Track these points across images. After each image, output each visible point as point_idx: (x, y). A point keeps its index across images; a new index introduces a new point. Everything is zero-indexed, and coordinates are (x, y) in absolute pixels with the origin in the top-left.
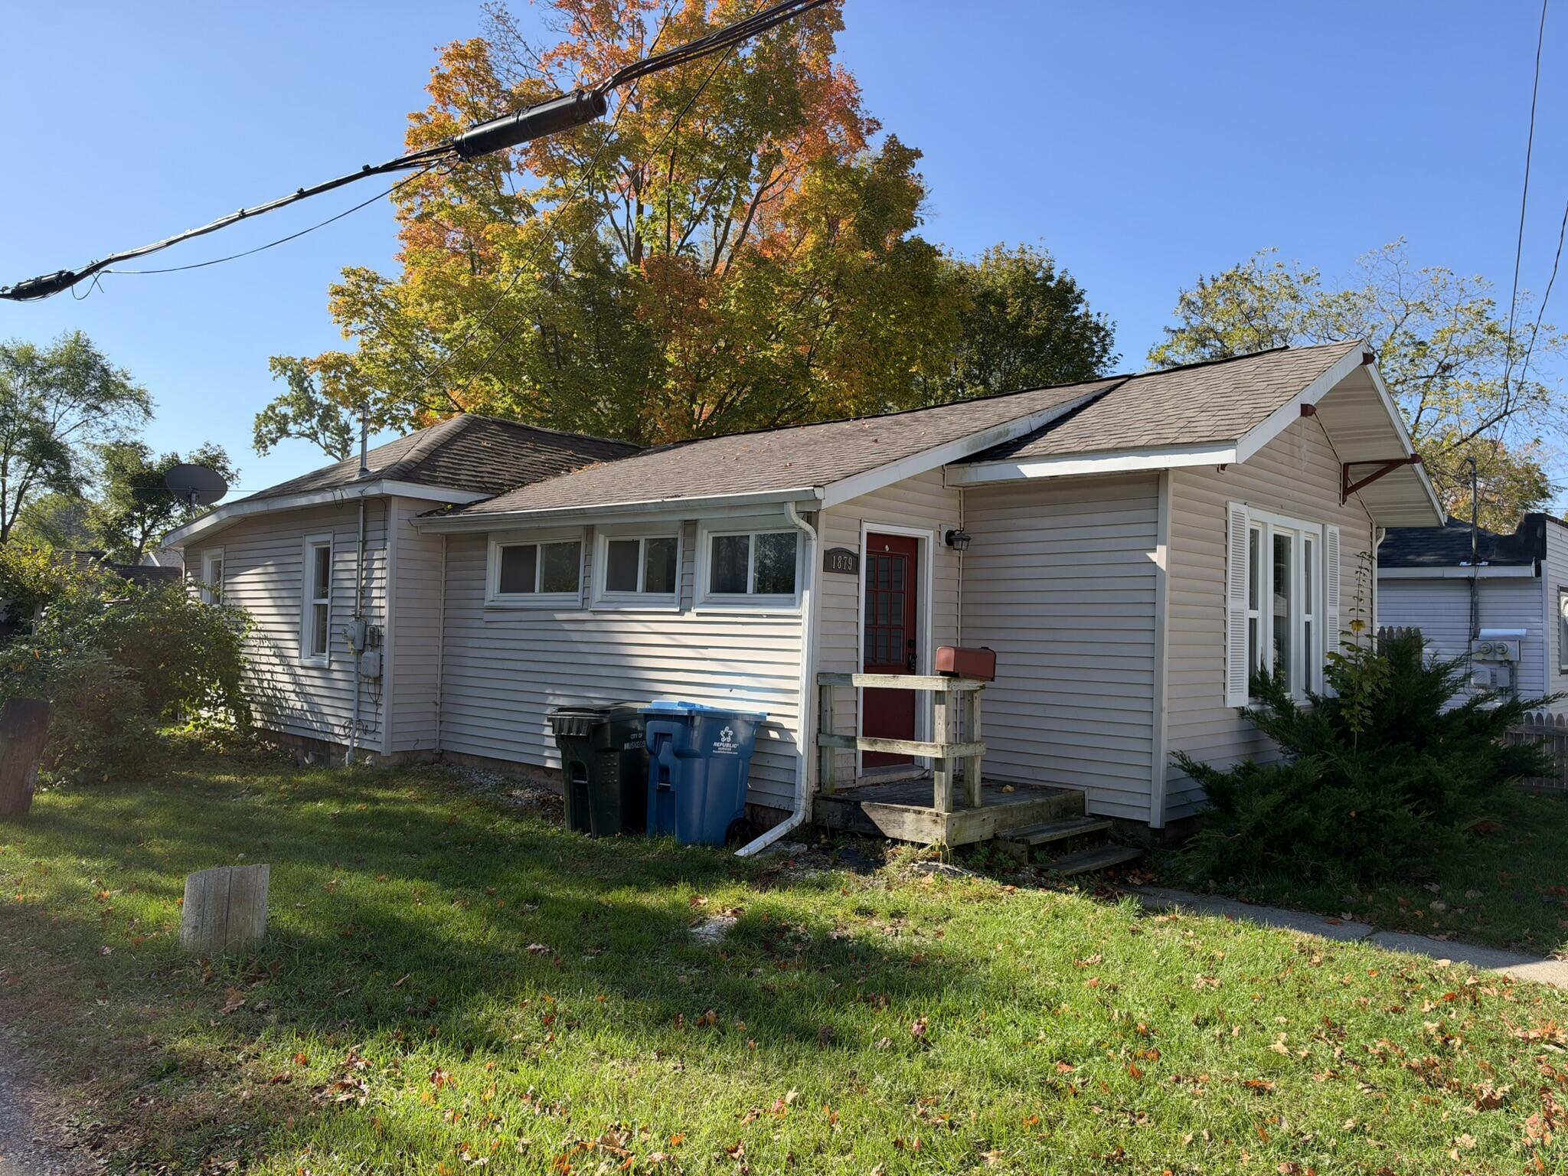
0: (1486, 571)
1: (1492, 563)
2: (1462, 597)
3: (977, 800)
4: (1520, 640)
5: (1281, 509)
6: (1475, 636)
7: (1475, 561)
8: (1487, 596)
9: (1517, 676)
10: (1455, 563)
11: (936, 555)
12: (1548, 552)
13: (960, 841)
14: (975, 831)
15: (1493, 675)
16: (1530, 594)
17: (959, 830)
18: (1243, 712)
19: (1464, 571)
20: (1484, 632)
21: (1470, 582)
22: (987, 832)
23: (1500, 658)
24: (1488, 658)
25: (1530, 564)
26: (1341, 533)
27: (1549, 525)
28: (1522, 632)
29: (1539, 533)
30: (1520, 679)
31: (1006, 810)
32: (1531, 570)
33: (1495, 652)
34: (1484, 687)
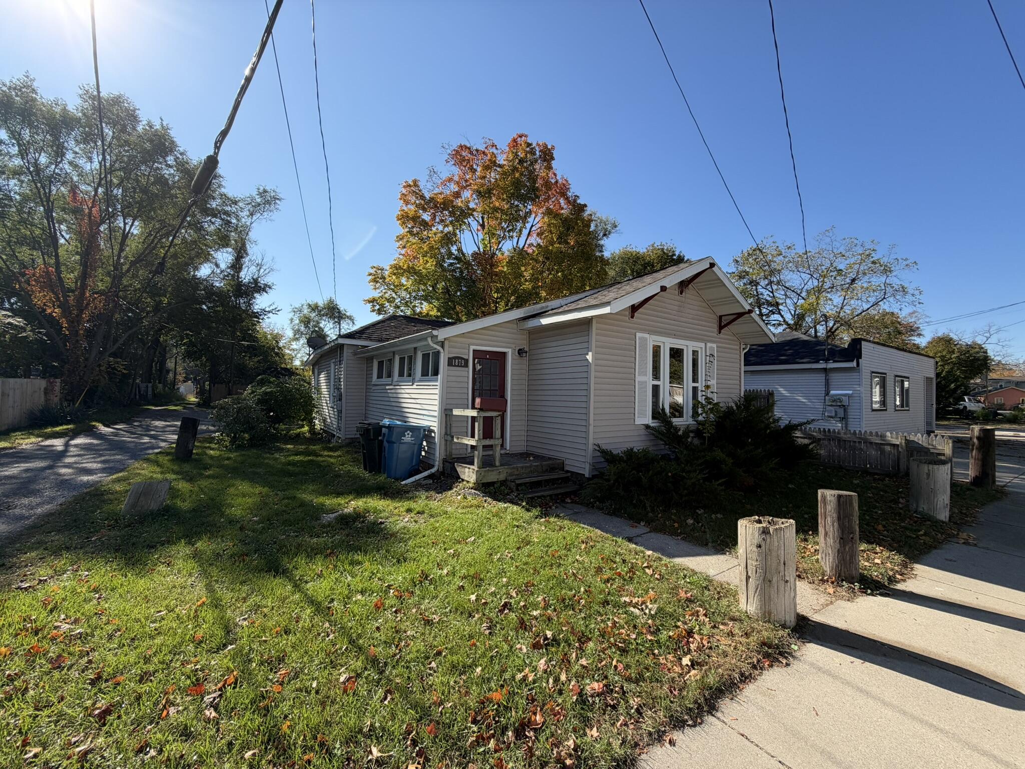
0: (831, 365)
1: (836, 361)
2: (821, 377)
3: (497, 464)
4: (849, 396)
5: (675, 336)
6: (827, 393)
7: (826, 360)
8: (835, 378)
9: (847, 412)
10: (817, 362)
11: (513, 359)
12: (863, 355)
13: (485, 481)
14: (492, 477)
15: (836, 412)
16: (854, 375)
17: (484, 476)
18: (647, 427)
19: (822, 365)
20: (832, 392)
21: (825, 370)
22: (502, 477)
23: (839, 404)
24: (833, 404)
25: (853, 361)
26: (717, 347)
27: (863, 343)
28: (850, 392)
29: (858, 347)
30: (849, 413)
31: (513, 468)
32: (854, 364)
33: (837, 401)
34: (831, 417)
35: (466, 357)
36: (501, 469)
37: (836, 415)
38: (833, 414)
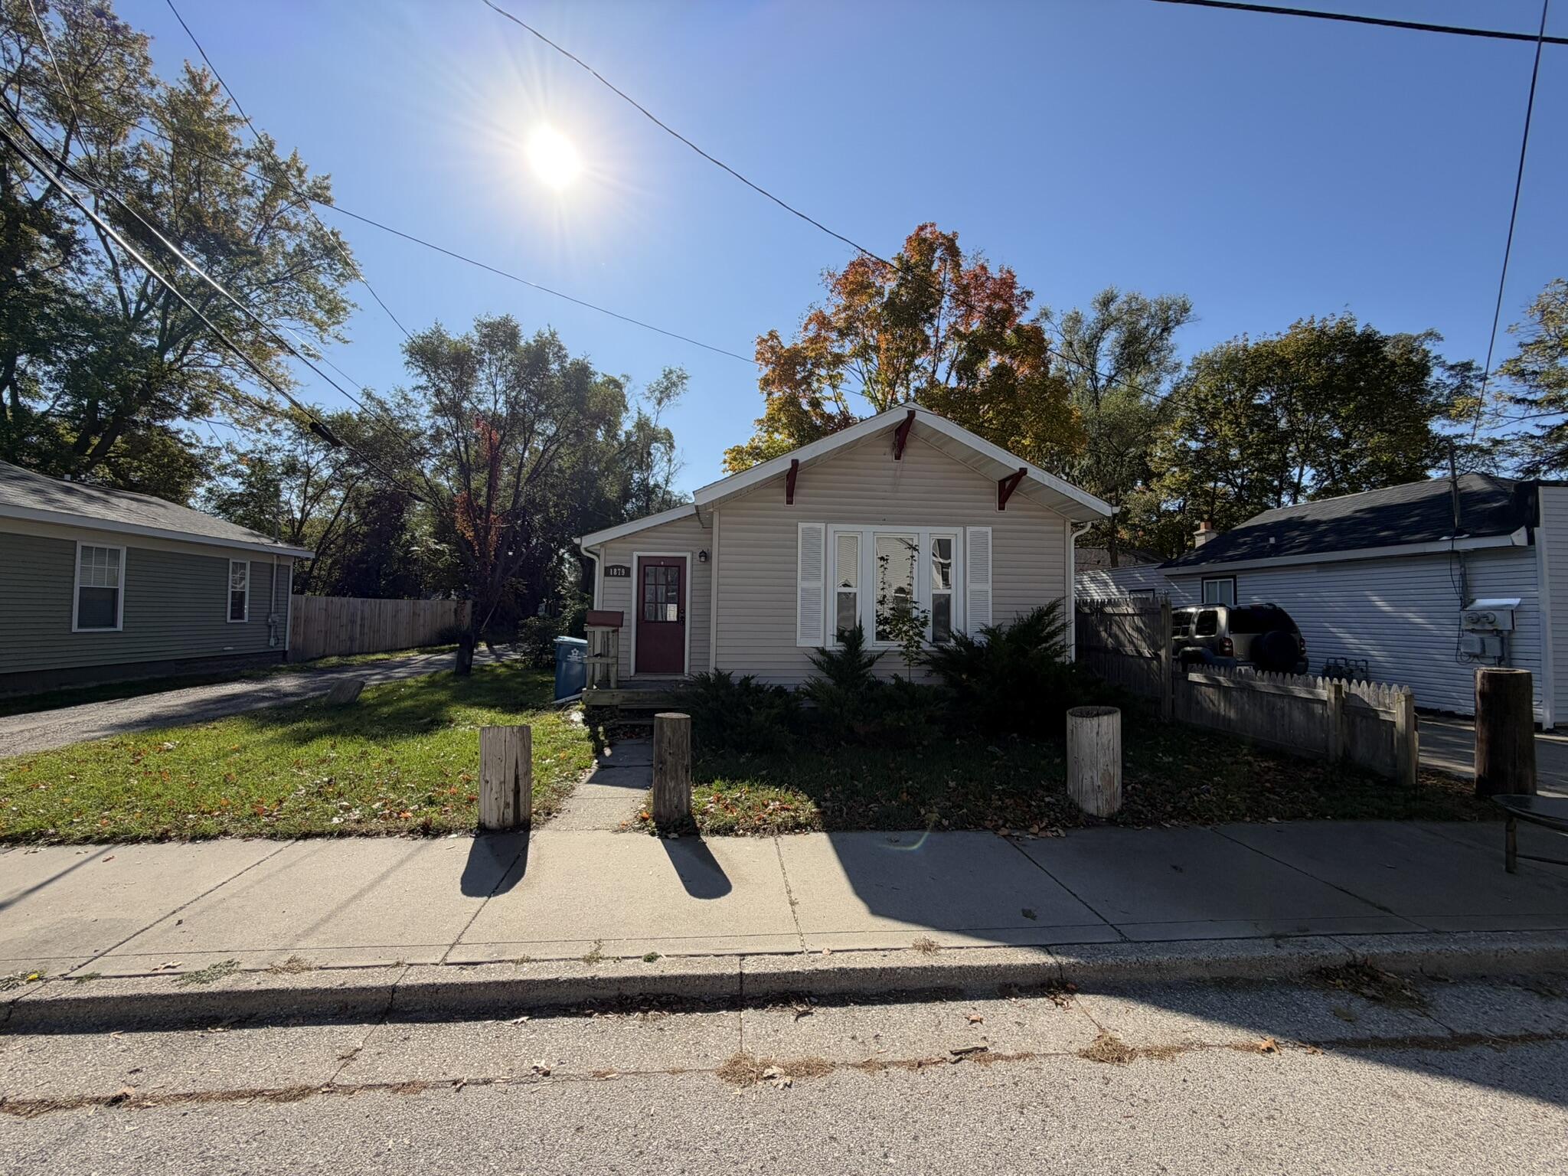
0: (1468, 544)
1: (1473, 536)
2: (1449, 571)
3: (613, 686)
4: (1513, 611)
6: (1466, 605)
7: (1455, 534)
8: (1482, 570)
9: (1510, 645)
10: (1436, 539)
11: (693, 565)
12: (1542, 517)
13: (594, 703)
14: (604, 700)
15: (1483, 644)
16: (1526, 564)
17: (593, 698)
18: (822, 651)
19: (1444, 545)
20: (1477, 602)
21: (1454, 554)
23: (1489, 627)
24: (1477, 627)
25: (1518, 531)
26: (993, 531)
27: (1541, 489)
28: (1515, 601)
29: (1530, 499)
30: (1515, 649)
32: (1519, 537)
33: (1482, 621)
34: (1476, 656)
35: (627, 565)
36: (616, 692)
37: (1484, 650)
38: (1477, 650)
